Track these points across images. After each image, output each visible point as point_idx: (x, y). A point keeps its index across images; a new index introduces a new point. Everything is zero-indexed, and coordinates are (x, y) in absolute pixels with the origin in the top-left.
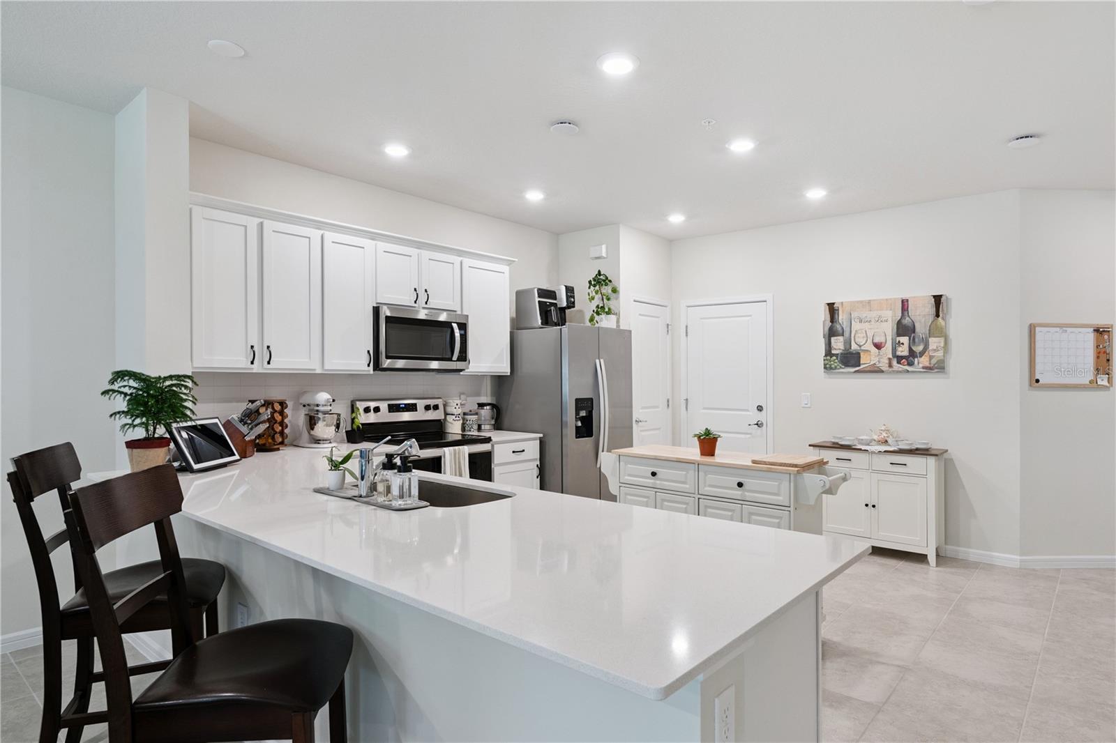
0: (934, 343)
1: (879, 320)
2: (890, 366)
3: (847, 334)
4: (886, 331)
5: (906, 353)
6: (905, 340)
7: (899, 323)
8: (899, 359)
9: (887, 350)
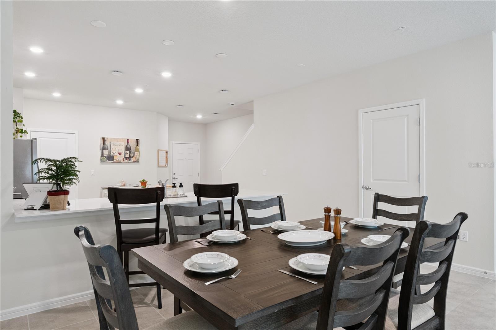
0: (136, 153)
1: (120, 145)
2: (124, 160)
3: (109, 149)
4: (122, 149)
5: (128, 156)
6: (128, 152)
7: (126, 146)
8: (126, 158)
9: (123, 155)
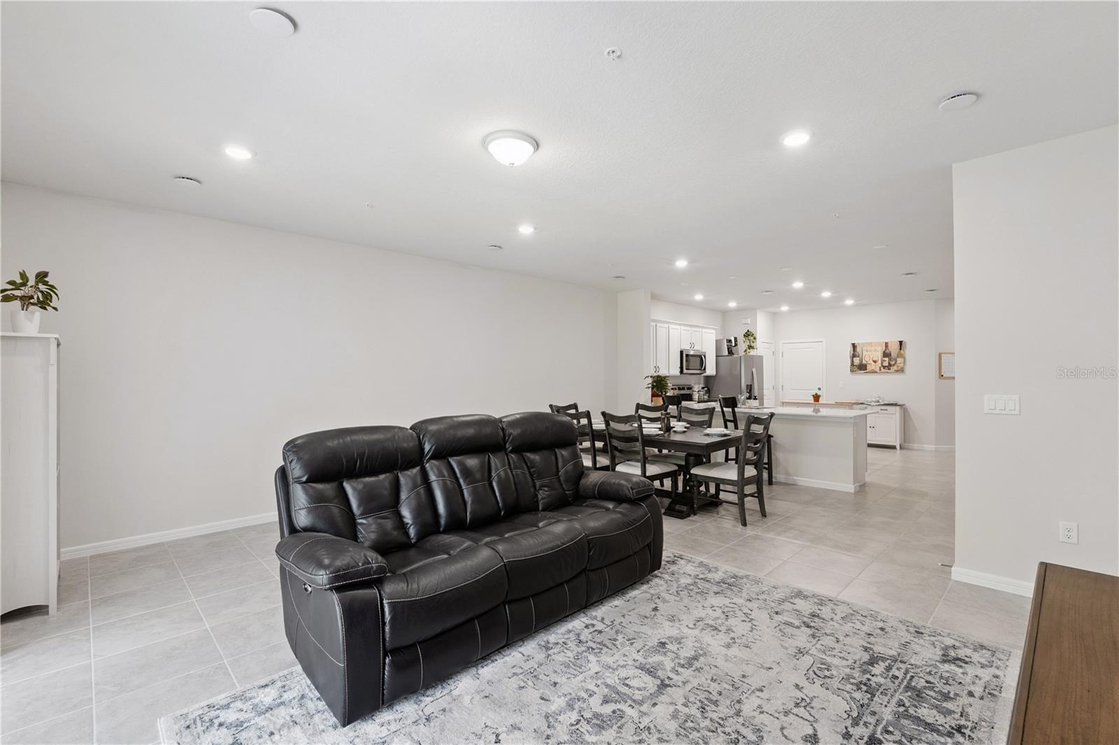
0: (899, 360)
1: (876, 350)
2: (880, 370)
3: (861, 356)
4: (878, 355)
5: (887, 365)
6: (887, 359)
7: (884, 352)
8: (884, 367)
9: (879, 364)
